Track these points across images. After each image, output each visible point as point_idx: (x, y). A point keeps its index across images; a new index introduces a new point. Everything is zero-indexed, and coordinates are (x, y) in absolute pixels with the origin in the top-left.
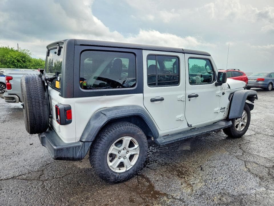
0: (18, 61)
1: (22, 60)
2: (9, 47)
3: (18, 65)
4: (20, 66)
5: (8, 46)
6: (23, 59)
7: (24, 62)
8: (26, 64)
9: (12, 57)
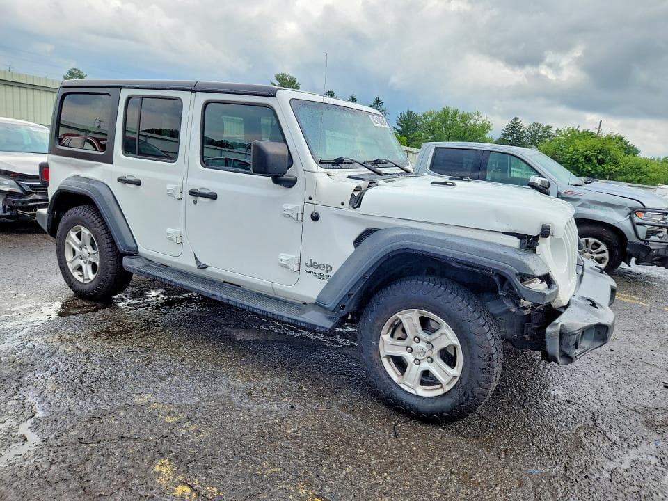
0: (588, 160)
1: (597, 157)
2: (579, 129)
3: (585, 170)
4: (589, 171)
5: (578, 127)
6: (600, 156)
7: (601, 162)
8: (604, 168)
9: (577, 151)
